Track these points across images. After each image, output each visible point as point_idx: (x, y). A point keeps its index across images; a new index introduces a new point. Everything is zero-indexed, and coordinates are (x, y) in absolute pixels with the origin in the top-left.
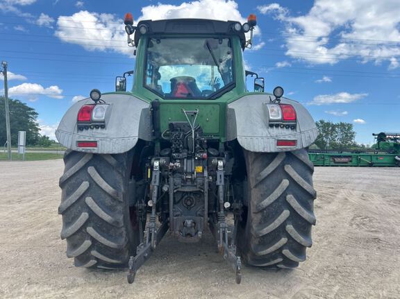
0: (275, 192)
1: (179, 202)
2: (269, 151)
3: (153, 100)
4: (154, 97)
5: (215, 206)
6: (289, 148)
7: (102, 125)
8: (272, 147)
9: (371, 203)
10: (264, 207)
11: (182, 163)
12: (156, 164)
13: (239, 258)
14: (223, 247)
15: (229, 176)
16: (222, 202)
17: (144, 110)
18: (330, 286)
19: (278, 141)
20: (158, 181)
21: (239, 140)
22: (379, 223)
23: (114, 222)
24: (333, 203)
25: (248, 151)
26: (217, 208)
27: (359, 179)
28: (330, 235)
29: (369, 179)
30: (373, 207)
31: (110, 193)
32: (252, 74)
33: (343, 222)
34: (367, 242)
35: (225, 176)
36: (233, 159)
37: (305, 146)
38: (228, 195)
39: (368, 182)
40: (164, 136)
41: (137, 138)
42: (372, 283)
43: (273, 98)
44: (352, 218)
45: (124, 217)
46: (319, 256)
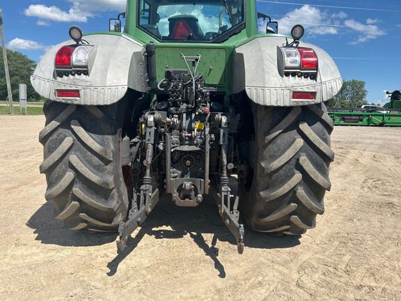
0: (287, 153)
1: (177, 162)
2: (282, 105)
3: (148, 42)
4: (149, 39)
5: (217, 167)
6: (306, 101)
7: (84, 71)
8: (286, 100)
9: (383, 165)
10: (273, 169)
11: (180, 118)
12: (151, 119)
13: (242, 225)
14: (225, 213)
15: (234, 134)
16: (225, 163)
17: (135, 54)
18: (340, 255)
19: (294, 92)
20: (153, 138)
21: (248, 91)
22: (393, 186)
23: (102, 183)
24: (343, 164)
25: (257, 105)
26: (220, 170)
27: (370, 138)
28: (340, 198)
29: (380, 139)
30: (386, 169)
31: (97, 151)
32: (264, 17)
33: (353, 184)
34: (380, 207)
35: (229, 134)
36: (239, 115)
37: (325, 99)
38: (232, 156)
39: (380, 142)
40: (160, 87)
41: (126, 88)
42: (386, 253)
43: (291, 41)
44: (363, 180)
45: (115, 178)
46: (328, 221)
